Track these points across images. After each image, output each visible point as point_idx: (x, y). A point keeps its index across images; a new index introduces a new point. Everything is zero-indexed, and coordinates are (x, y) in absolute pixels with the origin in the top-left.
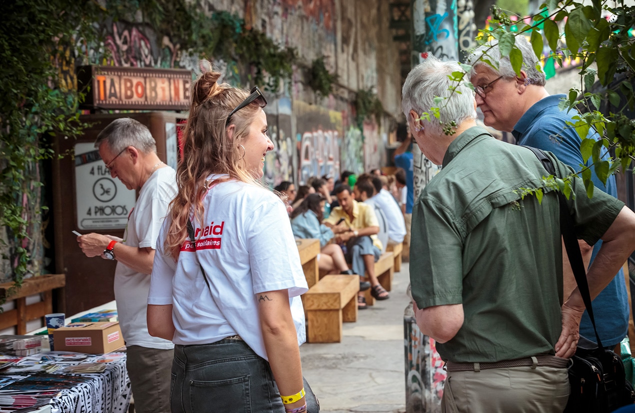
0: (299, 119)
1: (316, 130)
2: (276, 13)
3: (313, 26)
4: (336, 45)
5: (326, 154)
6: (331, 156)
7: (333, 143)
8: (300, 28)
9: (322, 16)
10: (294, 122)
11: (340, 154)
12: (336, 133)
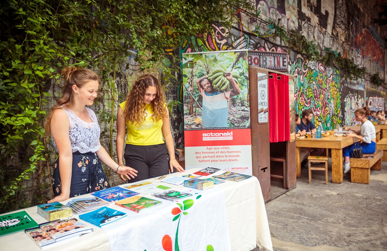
0: (367, 93)
1: (375, 97)
2: (359, 57)
3: (375, 64)
4: (384, 72)
5: (379, 104)
6: (381, 105)
7: (382, 101)
8: (369, 64)
9: (379, 62)
10: (365, 93)
11: (385, 105)
12: (383, 99)
